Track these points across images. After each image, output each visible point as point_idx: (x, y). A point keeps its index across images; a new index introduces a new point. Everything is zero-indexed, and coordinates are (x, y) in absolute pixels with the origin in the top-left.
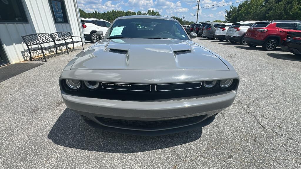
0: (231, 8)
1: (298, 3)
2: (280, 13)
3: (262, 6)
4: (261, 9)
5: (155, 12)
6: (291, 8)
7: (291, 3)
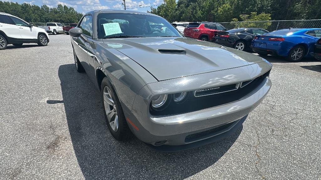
0: (152, 9)
1: (199, 9)
2: (190, 16)
3: (176, 10)
4: (176, 12)
5: (69, 8)
6: (196, 13)
7: (195, 9)
